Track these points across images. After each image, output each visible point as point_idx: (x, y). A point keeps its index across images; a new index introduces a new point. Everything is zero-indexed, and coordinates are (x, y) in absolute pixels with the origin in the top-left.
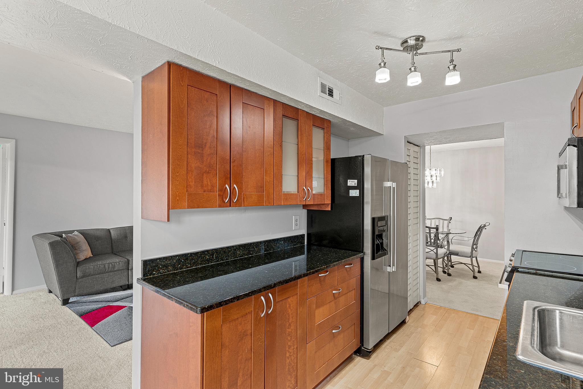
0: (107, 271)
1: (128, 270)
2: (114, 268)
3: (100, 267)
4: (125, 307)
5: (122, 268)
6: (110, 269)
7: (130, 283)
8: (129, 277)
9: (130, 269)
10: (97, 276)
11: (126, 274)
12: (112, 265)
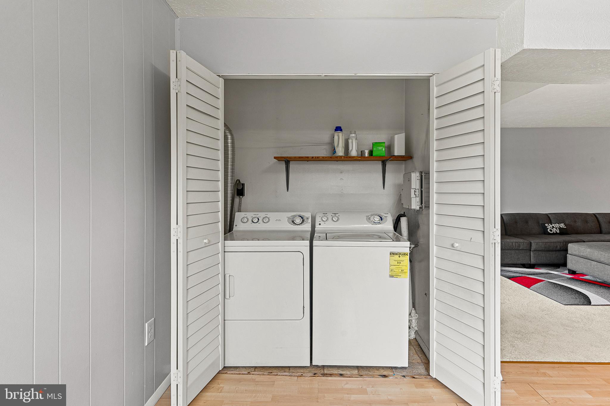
0: (514, 248)
1: (530, 250)
2: (519, 247)
3: (509, 243)
4: (544, 281)
5: (526, 249)
6: (516, 247)
7: (531, 263)
8: (531, 257)
9: (532, 250)
10: (507, 251)
11: (528, 254)
12: (518, 244)
